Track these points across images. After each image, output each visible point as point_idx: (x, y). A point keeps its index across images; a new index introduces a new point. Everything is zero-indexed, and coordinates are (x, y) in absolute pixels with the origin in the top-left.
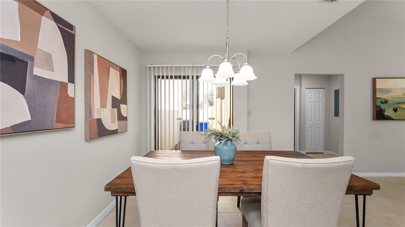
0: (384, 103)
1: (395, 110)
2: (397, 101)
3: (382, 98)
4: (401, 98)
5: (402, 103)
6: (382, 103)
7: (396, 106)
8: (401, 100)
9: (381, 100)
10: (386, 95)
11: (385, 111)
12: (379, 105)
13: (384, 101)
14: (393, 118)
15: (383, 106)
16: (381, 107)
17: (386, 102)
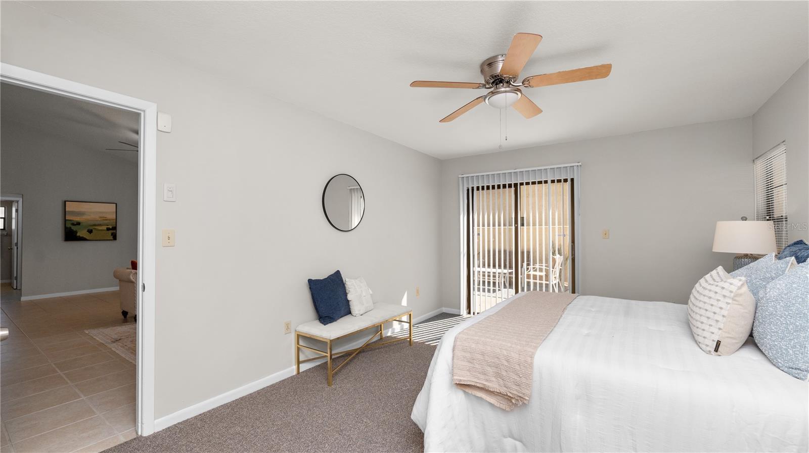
0: (75, 225)
1: (90, 231)
2: (92, 223)
3: (73, 220)
4: (97, 221)
5: (98, 225)
6: (73, 224)
7: (91, 228)
8: (97, 223)
9: (73, 222)
10: (79, 218)
11: (76, 232)
12: (69, 226)
13: (75, 223)
14: (88, 238)
15: (74, 228)
16: (72, 228)
17: (78, 224)
